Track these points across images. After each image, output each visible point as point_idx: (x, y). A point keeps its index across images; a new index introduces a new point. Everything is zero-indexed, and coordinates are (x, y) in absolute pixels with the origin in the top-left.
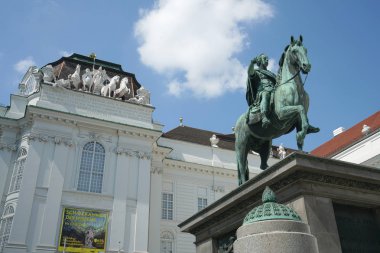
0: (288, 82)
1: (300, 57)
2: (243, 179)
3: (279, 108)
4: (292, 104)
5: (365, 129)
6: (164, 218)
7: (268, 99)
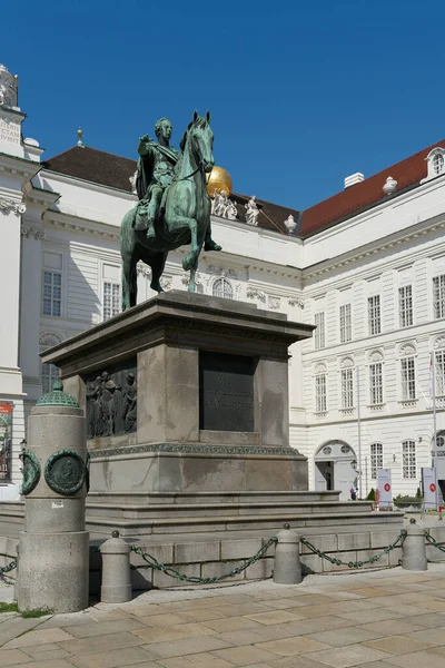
0: (186, 179)
1: (201, 146)
2: (128, 301)
3: (171, 217)
4: (186, 214)
5: (390, 184)
6: (46, 312)
7: (159, 200)
